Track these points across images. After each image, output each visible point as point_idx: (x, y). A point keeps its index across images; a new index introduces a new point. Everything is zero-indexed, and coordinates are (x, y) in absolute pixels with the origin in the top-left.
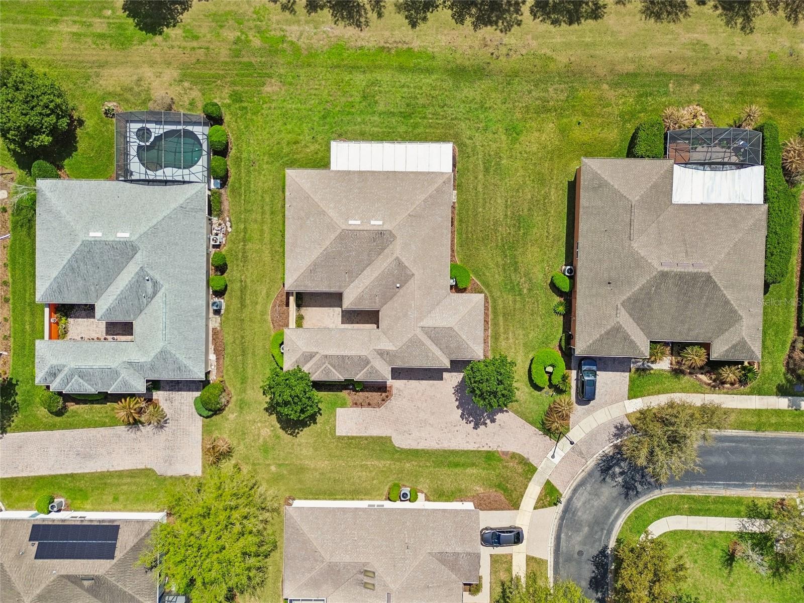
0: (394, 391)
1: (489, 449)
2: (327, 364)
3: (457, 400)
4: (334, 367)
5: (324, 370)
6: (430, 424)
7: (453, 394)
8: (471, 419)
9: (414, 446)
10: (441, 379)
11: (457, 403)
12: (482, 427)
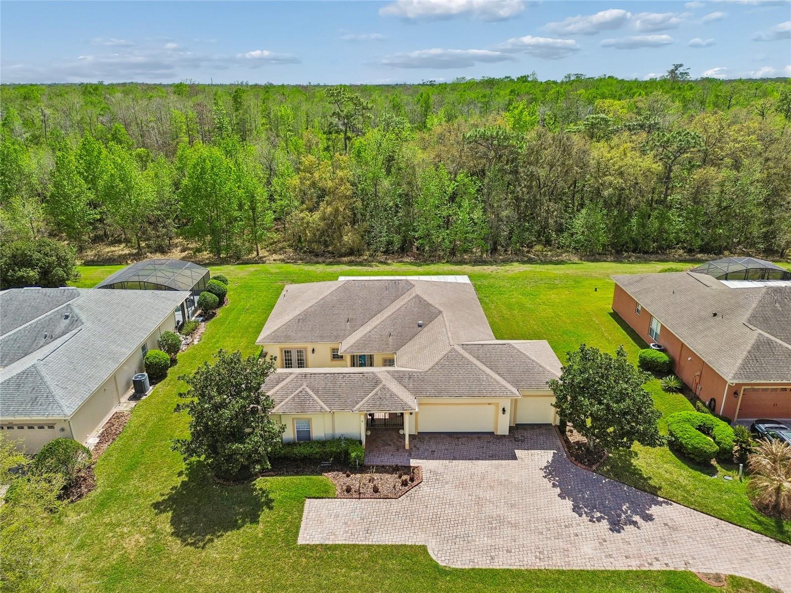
0: (425, 475)
1: (665, 568)
2: (304, 386)
3: (554, 485)
4: (317, 392)
5: (298, 395)
6: (509, 523)
7: (545, 477)
8: (599, 514)
9: (483, 563)
10: (514, 458)
11: (558, 490)
12: (629, 528)
